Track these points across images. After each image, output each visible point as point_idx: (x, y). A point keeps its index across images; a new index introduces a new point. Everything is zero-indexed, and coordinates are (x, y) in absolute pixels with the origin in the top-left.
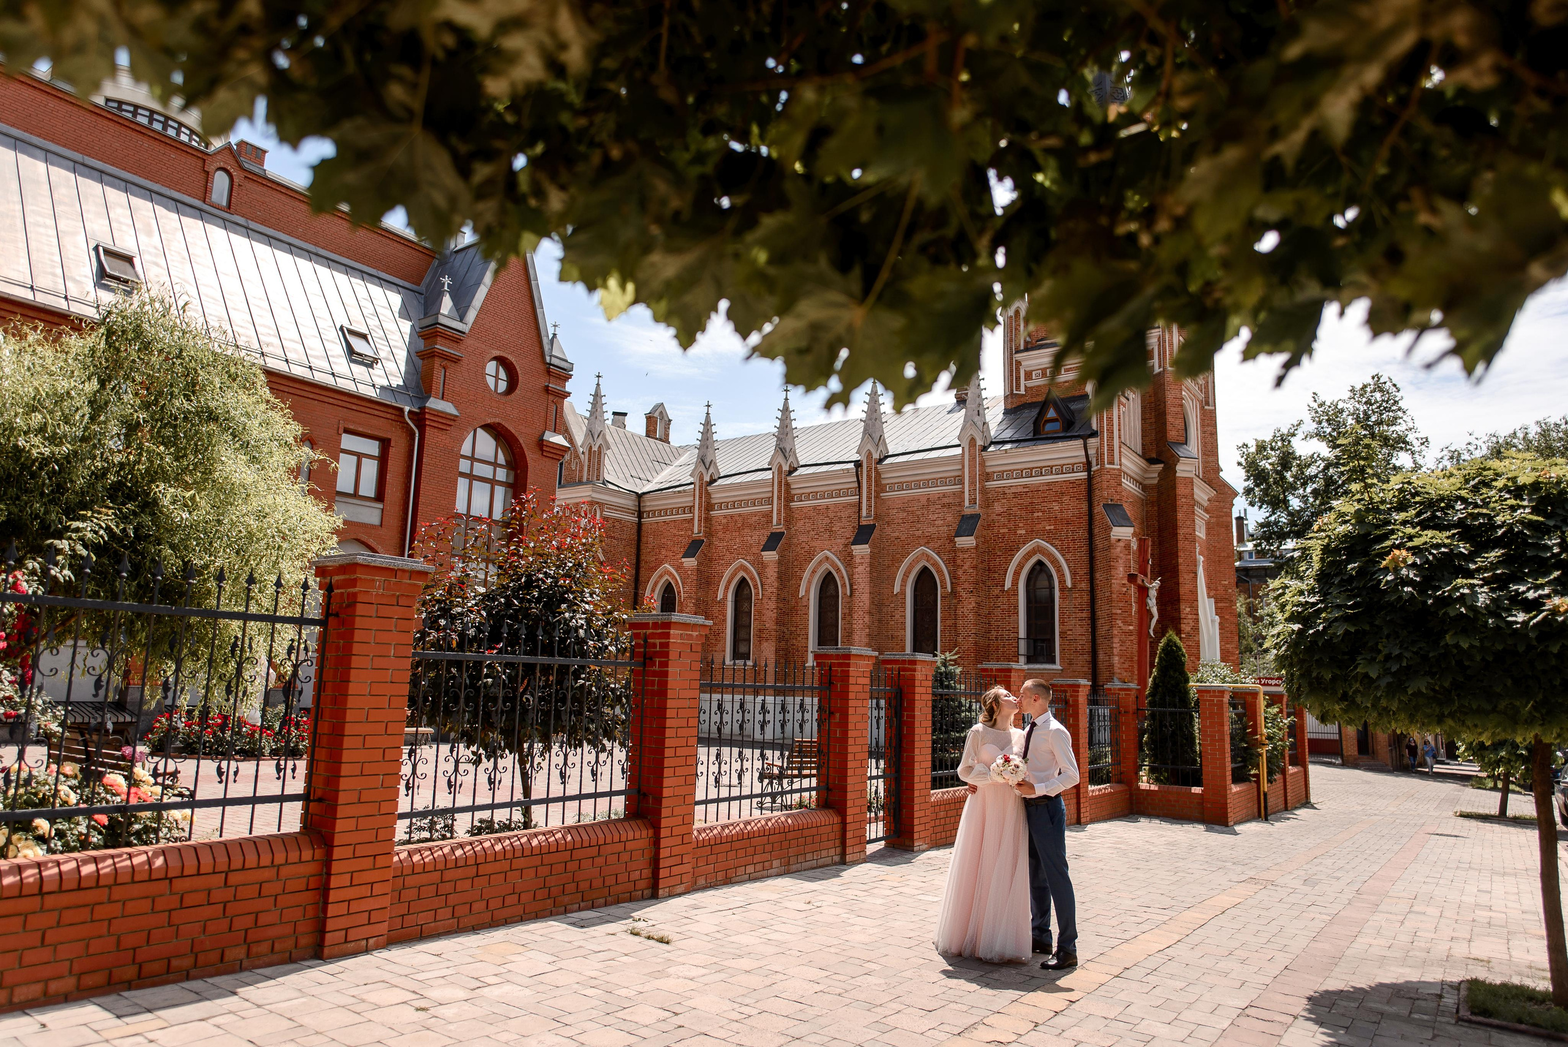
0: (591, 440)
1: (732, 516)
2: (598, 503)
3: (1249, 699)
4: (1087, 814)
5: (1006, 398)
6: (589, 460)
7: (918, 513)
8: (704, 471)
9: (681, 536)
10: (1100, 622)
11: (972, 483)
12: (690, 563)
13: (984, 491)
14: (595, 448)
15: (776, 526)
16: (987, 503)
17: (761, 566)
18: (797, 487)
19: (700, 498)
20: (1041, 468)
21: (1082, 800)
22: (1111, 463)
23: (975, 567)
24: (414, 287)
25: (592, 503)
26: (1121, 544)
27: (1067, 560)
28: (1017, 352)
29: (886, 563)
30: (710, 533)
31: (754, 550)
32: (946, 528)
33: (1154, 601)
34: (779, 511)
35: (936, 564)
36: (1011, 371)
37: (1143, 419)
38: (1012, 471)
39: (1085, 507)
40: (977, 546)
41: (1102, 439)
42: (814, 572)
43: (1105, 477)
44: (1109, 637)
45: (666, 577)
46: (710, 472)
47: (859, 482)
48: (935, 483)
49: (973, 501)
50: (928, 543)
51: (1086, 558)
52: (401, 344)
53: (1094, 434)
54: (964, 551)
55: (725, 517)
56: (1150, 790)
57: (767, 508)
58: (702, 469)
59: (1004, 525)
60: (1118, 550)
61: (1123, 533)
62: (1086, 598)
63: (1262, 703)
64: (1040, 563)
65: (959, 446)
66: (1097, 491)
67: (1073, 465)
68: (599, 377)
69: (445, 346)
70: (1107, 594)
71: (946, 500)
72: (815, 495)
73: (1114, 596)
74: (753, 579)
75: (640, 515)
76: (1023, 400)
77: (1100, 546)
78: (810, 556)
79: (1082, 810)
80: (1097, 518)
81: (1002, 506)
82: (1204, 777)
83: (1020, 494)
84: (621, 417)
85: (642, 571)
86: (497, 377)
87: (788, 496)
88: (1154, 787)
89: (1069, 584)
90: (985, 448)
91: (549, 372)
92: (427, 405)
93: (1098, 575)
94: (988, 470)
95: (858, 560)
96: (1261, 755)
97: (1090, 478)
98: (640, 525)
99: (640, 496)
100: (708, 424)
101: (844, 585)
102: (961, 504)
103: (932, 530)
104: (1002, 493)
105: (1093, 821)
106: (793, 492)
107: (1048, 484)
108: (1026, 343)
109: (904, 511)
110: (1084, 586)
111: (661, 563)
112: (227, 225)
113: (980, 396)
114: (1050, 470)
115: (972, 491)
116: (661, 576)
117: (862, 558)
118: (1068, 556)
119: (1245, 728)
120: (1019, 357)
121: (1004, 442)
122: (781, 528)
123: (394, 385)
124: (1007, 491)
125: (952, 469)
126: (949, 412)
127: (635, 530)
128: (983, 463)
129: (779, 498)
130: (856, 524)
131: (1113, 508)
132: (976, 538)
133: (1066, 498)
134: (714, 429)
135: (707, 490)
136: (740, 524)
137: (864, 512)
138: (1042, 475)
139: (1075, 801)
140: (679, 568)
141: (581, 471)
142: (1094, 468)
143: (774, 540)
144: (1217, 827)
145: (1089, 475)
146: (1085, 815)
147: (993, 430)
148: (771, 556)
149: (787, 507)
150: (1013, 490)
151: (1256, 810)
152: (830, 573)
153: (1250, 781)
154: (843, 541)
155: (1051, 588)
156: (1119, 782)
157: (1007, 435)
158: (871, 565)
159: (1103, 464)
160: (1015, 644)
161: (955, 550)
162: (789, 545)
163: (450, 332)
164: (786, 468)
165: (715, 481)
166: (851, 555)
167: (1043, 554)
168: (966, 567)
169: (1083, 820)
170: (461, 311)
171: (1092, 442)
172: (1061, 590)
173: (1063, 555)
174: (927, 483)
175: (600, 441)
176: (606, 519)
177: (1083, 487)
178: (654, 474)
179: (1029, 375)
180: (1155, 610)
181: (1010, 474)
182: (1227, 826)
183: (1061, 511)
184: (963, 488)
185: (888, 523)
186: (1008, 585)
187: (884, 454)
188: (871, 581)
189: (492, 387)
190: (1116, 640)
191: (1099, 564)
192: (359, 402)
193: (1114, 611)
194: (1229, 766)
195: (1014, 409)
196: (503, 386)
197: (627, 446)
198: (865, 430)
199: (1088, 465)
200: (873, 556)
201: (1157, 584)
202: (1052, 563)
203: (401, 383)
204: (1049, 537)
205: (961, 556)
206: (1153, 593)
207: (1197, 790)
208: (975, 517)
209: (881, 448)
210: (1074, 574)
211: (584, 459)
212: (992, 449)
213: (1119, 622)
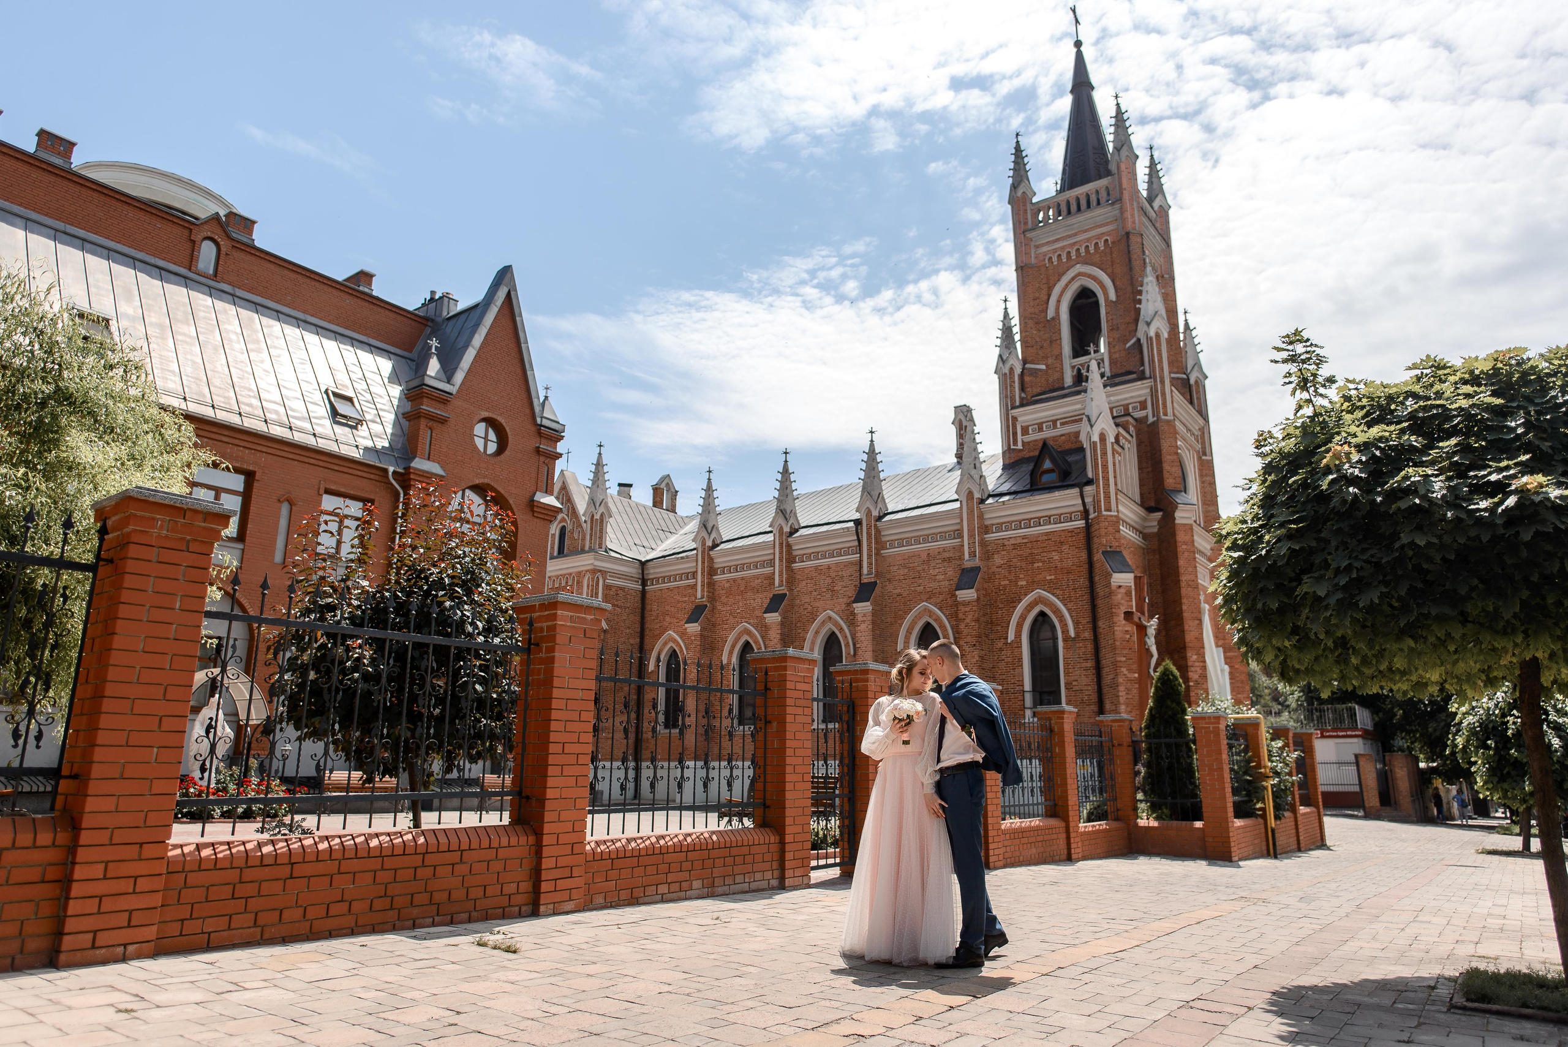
0: (593, 509)
1: (734, 580)
2: (600, 571)
3: (1250, 730)
4: (1079, 850)
5: (1004, 453)
6: (592, 529)
7: (919, 568)
8: (706, 536)
9: (685, 602)
10: (1105, 671)
11: (971, 535)
12: (694, 628)
13: (983, 543)
14: (597, 517)
15: (779, 587)
16: (987, 556)
17: (764, 628)
18: (798, 548)
19: (703, 562)
20: (1039, 518)
21: (1072, 835)
22: (1109, 509)
23: (977, 620)
24: (406, 354)
25: (594, 571)
26: (1122, 590)
27: (1069, 610)
28: (1013, 408)
29: (889, 620)
30: (713, 598)
31: (758, 613)
32: (947, 583)
33: (1153, 640)
34: (781, 575)
35: (938, 620)
36: (1008, 427)
37: (1140, 469)
38: (1010, 523)
39: (1084, 555)
40: (978, 599)
41: (1098, 487)
42: (817, 633)
43: (1102, 525)
44: (1115, 686)
45: (671, 644)
46: (713, 535)
47: (859, 541)
48: (934, 537)
49: (973, 554)
50: (930, 598)
51: (1088, 607)
52: (388, 407)
53: (1090, 482)
54: (966, 604)
55: (728, 581)
56: (1149, 827)
57: (768, 570)
58: (704, 534)
59: (1005, 577)
60: (1119, 597)
61: (1124, 579)
62: (1090, 647)
63: (1264, 734)
64: (1042, 614)
65: (957, 500)
66: (1095, 539)
67: (1071, 513)
68: (600, 446)
69: (431, 407)
70: (1110, 642)
71: (946, 555)
72: (817, 555)
73: (1118, 643)
74: (756, 642)
75: (644, 583)
76: (1021, 455)
77: (1101, 594)
78: (813, 616)
79: (1073, 846)
80: (1097, 565)
81: (1002, 558)
82: (1204, 809)
83: (1020, 545)
84: (626, 489)
85: (647, 640)
86: (486, 439)
87: (790, 558)
88: (1154, 823)
89: (1072, 634)
90: (982, 501)
91: (540, 433)
92: (413, 465)
93: (1100, 623)
94: (987, 523)
95: (860, 618)
96: (1266, 788)
97: (1088, 526)
98: (644, 593)
99: (643, 564)
100: (709, 490)
101: (847, 645)
102: (961, 558)
103: (933, 585)
104: (1002, 545)
105: (1085, 858)
106: (795, 553)
107: (1047, 534)
108: (1021, 399)
109: (905, 567)
110: (1087, 634)
111: (666, 630)
112: (212, 291)
113: (975, 449)
114: (1048, 520)
115: (972, 544)
116: (665, 644)
117: (865, 615)
118: (1070, 605)
119: (1249, 761)
120: (1015, 412)
121: (1001, 495)
122: (783, 590)
123: (379, 447)
124: (1006, 543)
125: (950, 524)
126: (949, 471)
127: (638, 599)
128: (981, 516)
129: (781, 560)
130: (857, 583)
131: (1113, 554)
132: (977, 590)
133: (1065, 547)
134: (715, 494)
135: (709, 555)
136: (743, 588)
137: (865, 570)
138: (1040, 525)
139: (1064, 835)
140: (683, 634)
141: (584, 539)
142: (1092, 516)
143: (776, 602)
144: (1220, 862)
145: (1087, 523)
146: (1076, 851)
147: (991, 484)
148: (773, 618)
149: (789, 569)
150: (1012, 541)
151: (1264, 848)
152: (833, 633)
153: (1257, 816)
154: (845, 600)
155: (1055, 639)
156: (1117, 819)
157: (1005, 488)
158: (873, 623)
159: (1100, 511)
160: (1021, 698)
161: (956, 604)
162: (792, 606)
163: (436, 393)
164: (787, 529)
165: (718, 545)
166: (853, 614)
167: (1045, 604)
168: (967, 621)
169: (1074, 856)
170: (448, 371)
171: (1088, 489)
172: (1065, 640)
173: (1065, 605)
174: (926, 539)
175: (602, 509)
176: (607, 587)
177: (1082, 536)
178: (659, 542)
179: (1025, 431)
180: (1154, 649)
181: (1008, 526)
182: (1231, 861)
183: (1061, 561)
184: (963, 541)
185: (889, 580)
186: (1011, 637)
187: (884, 511)
188: (874, 639)
189: (481, 448)
190: (1122, 688)
191: (1101, 612)
192: (341, 463)
193: (1118, 659)
194: (1230, 799)
195: (1012, 463)
196: (492, 448)
197: (631, 514)
198: (864, 488)
199: (1086, 513)
200: (874, 613)
201: (1154, 622)
202: (1054, 613)
203: (387, 445)
204: (1051, 587)
205: (962, 609)
206: (1152, 631)
207: (1198, 824)
208: (976, 570)
209: (880, 505)
210: (1076, 624)
211: (587, 527)
212: (990, 501)
213: (1124, 670)
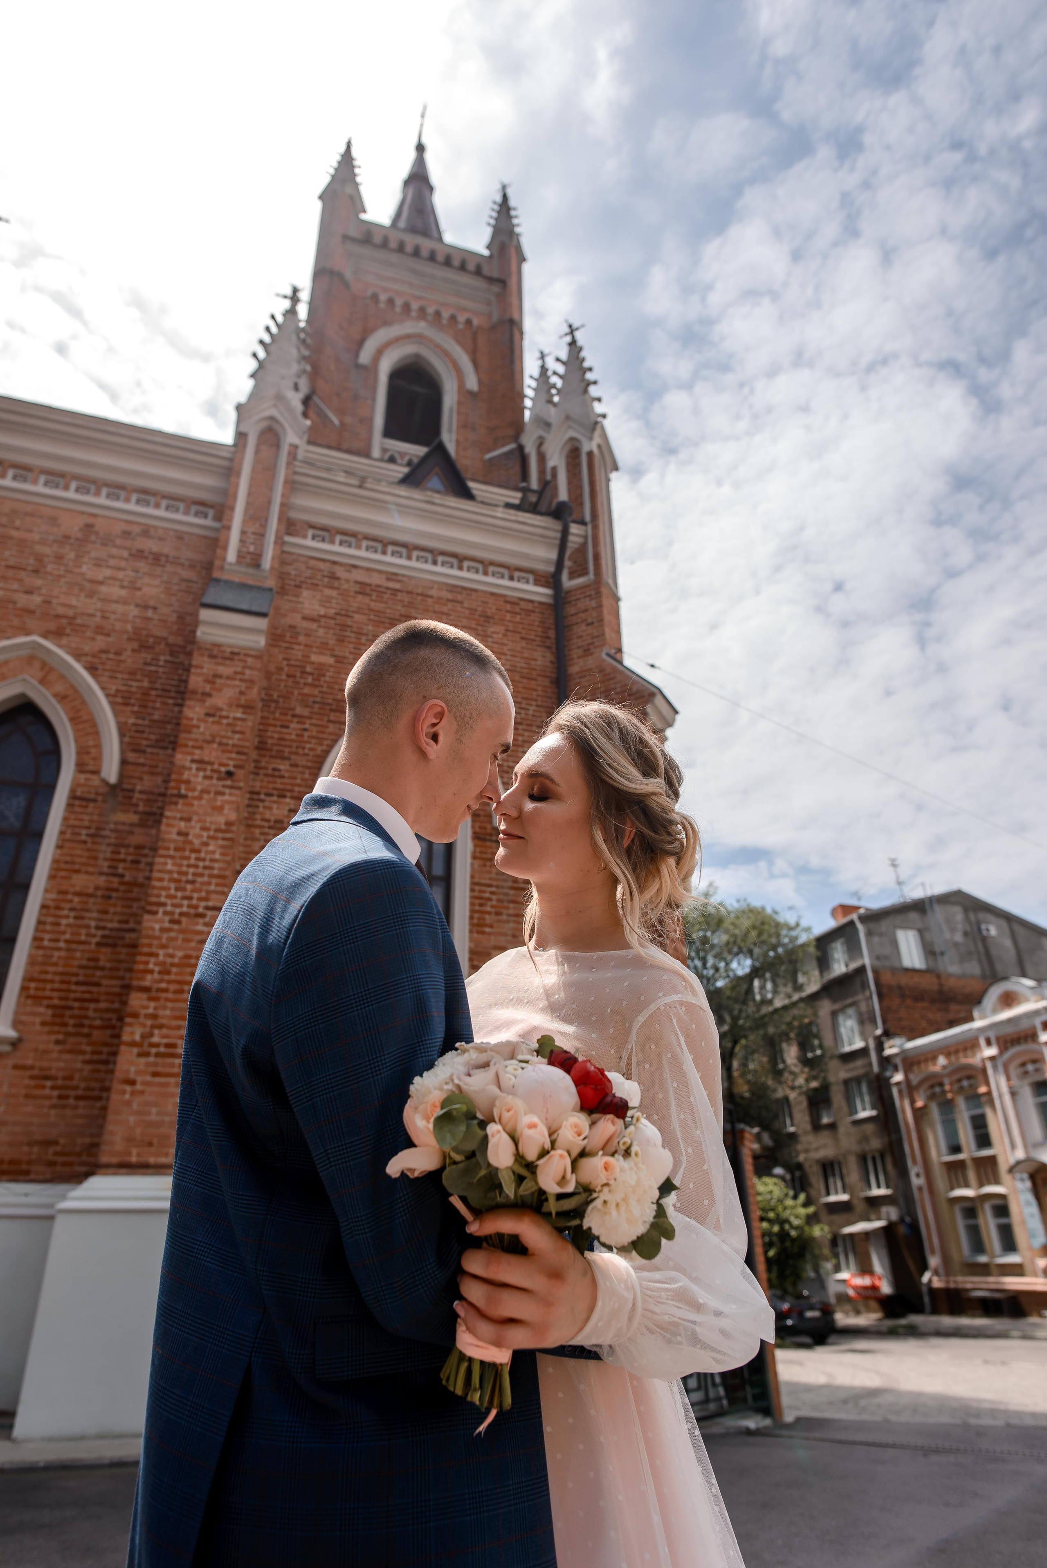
11: (255, 518)
13: (287, 550)
16: (282, 586)
20: (433, 553)
32: (133, 611)
38: (358, 537)
41: (595, 529)
49: (251, 559)
54: (216, 653)
59: (324, 647)
66: (581, 629)
67: (513, 569)
71: (151, 545)
83: (378, 590)
94: (293, 515)
97: (559, 600)
102: (212, 554)
103: (79, 602)
107: (452, 588)
114: (457, 564)
115: (252, 537)
124: (340, 572)
125: (184, 481)
128: (288, 491)
138: (437, 567)
142: (568, 583)
145: (556, 593)
168: (220, 700)
171: (573, 532)
177: (538, 619)
181: (352, 541)
205: (204, 667)
